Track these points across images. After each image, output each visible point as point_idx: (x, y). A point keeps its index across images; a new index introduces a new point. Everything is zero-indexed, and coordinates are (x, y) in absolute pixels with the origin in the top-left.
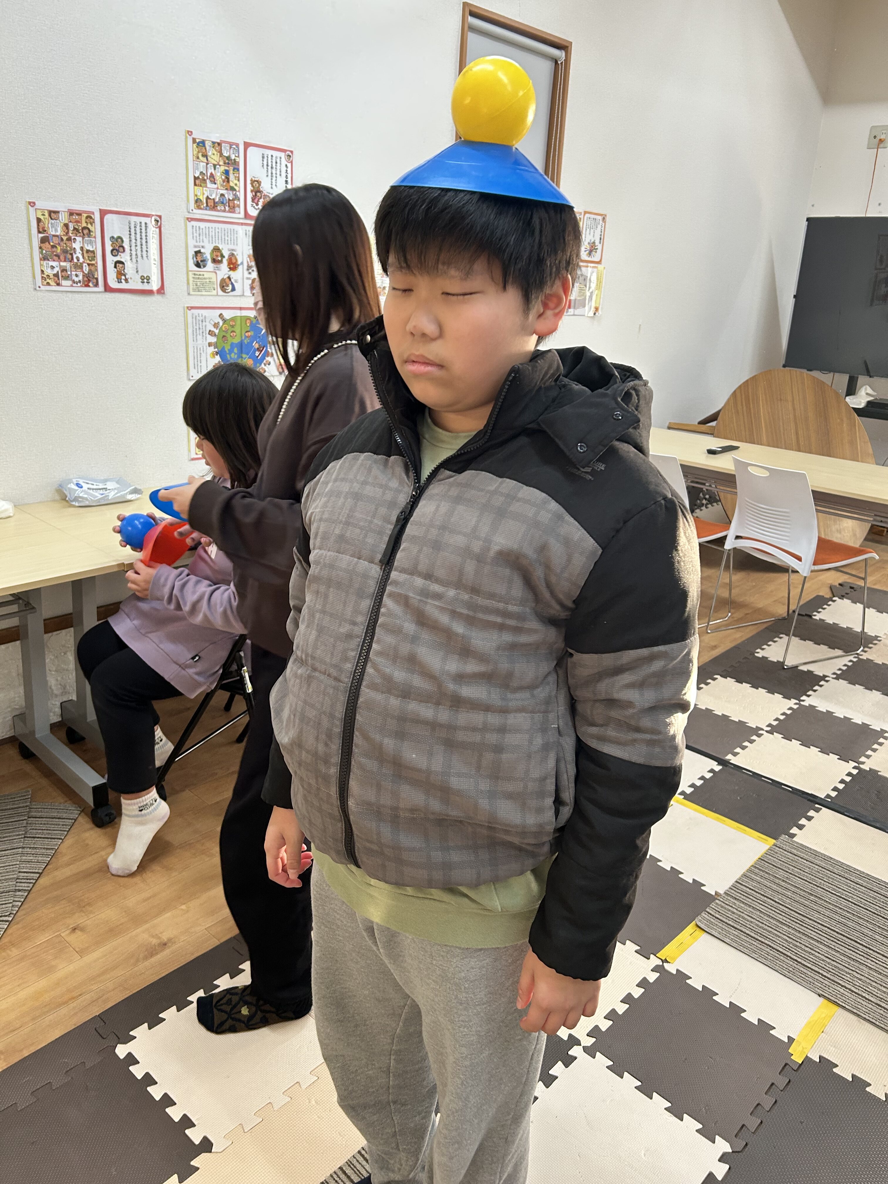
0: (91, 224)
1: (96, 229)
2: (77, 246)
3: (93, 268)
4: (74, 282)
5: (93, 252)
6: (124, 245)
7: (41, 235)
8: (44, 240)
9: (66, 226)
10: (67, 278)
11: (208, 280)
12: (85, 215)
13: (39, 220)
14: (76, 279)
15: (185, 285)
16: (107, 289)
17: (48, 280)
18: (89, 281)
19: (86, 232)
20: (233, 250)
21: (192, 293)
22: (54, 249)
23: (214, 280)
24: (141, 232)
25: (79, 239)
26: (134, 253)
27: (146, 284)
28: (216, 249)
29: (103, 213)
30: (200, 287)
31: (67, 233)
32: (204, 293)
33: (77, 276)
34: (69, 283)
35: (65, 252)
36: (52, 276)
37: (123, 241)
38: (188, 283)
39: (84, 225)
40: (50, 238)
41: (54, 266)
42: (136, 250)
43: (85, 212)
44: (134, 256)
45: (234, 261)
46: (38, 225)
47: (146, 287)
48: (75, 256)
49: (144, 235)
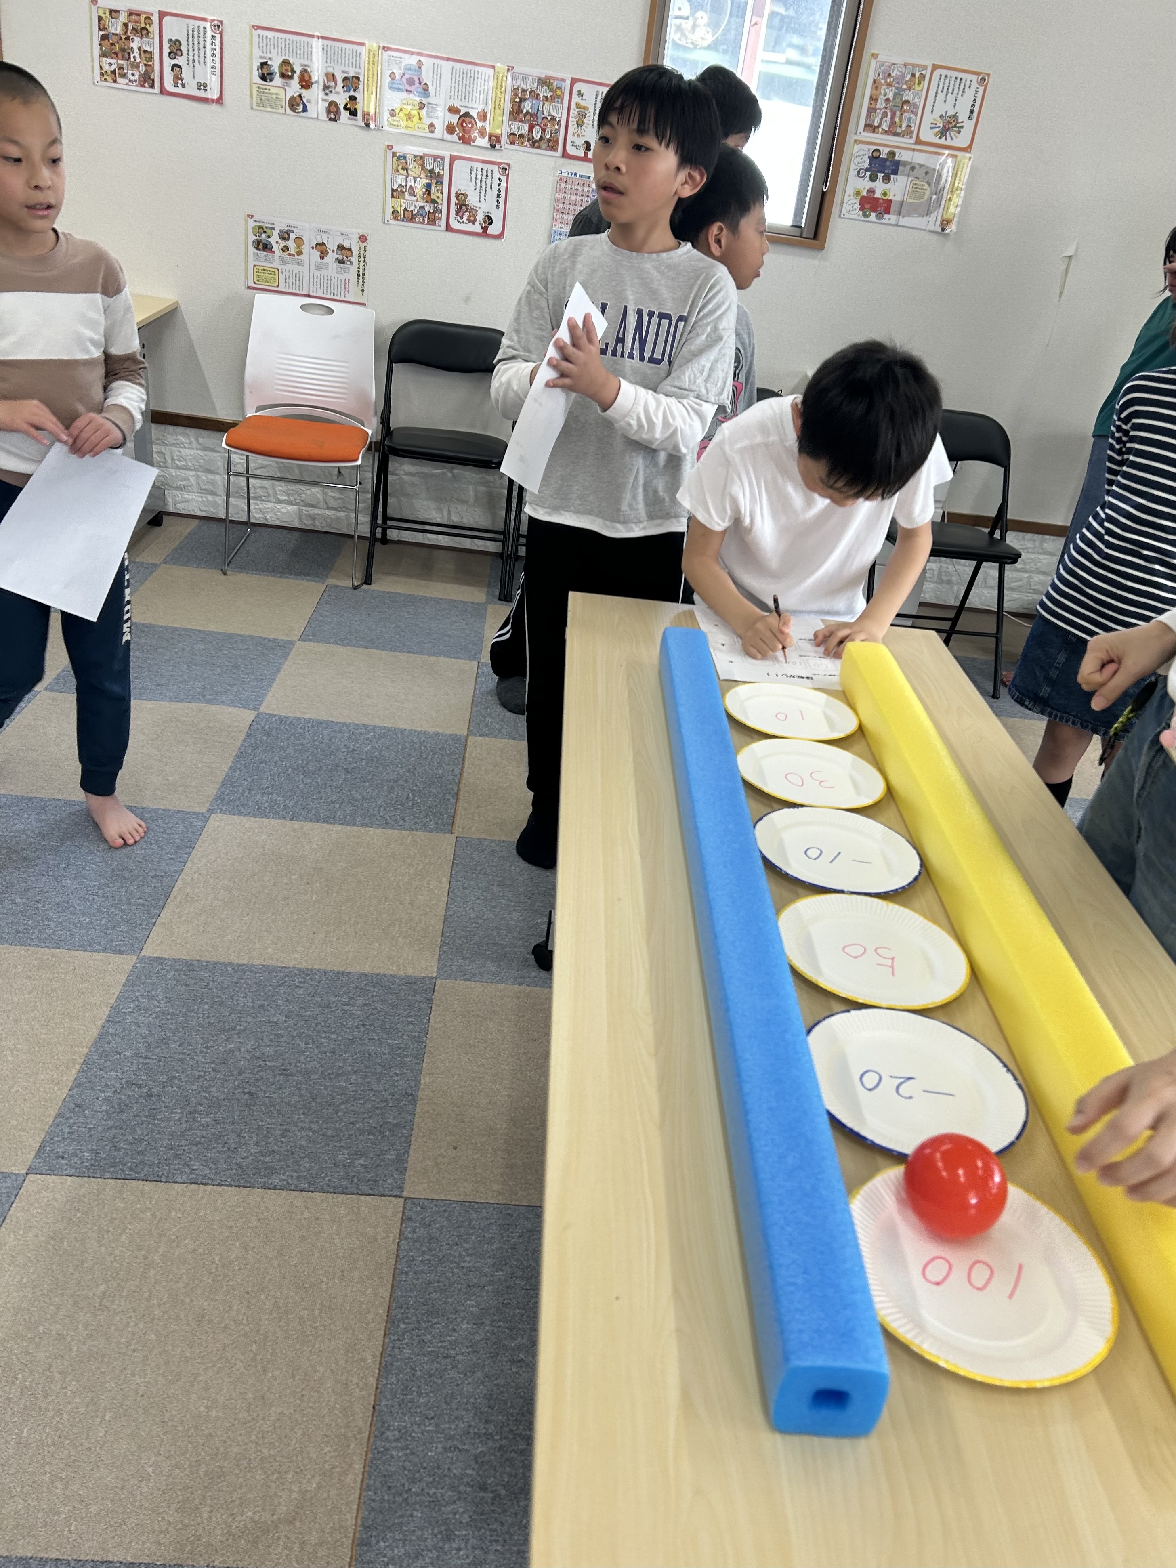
0: (150, 25)
1: (154, 29)
2: (135, 45)
3: (149, 69)
4: (130, 81)
5: (151, 53)
6: (182, 48)
7: (102, 33)
8: (104, 38)
9: (126, 25)
10: (124, 76)
11: (274, 96)
12: (144, 16)
13: (100, 18)
14: (132, 78)
15: (248, 97)
16: (163, 91)
17: (105, 77)
18: (145, 81)
19: (144, 32)
20: (306, 66)
21: (255, 107)
22: (113, 47)
23: (282, 96)
24: (199, 37)
25: (137, 39)
26: (191, 58)
27: (202, 91)
28: (286, 63)
29: (162, 15)
30: (264, 102)
31: (126, 33)
32: (268, 109)
33: (133, 75)
34: (125, 81)
35: (123, 50)
36: (109, 73)
37: (180, 44)
38: (251, 96)
39: (143, 25)
40: (110, 36)
41: (113, 63)
42: (194, 55)
43: (145, 13)
44: (191, 61)
45: (307, 78)
46: (99, 23)
47: (201, 94)
48: (132, 56)
49: (202, 39)
